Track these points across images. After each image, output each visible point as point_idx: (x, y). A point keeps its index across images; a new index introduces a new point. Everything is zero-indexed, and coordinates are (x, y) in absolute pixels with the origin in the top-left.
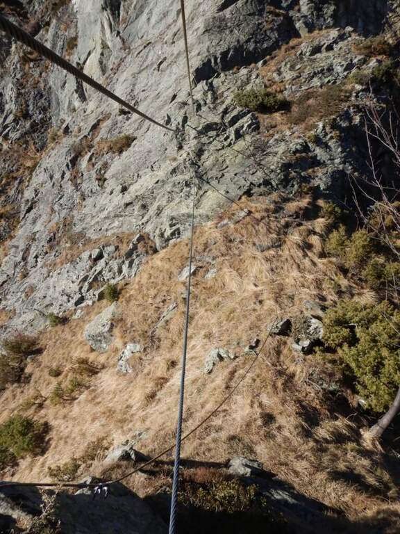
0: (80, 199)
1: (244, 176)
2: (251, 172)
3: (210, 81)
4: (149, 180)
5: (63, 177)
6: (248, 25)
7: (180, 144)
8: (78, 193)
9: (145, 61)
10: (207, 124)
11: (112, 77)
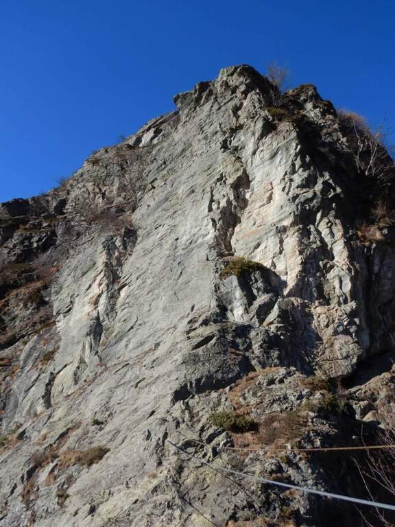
0: (29, 520)
1: (227, 497)
2: (233, 493)
3: (186, 401)
4: (124, 499)
5: (12, 492)
6: (216, 360)
7: (160, 459)
8: (29, 512)
9: (122, 378)
10: (187, 441)
11: (86, 388)
